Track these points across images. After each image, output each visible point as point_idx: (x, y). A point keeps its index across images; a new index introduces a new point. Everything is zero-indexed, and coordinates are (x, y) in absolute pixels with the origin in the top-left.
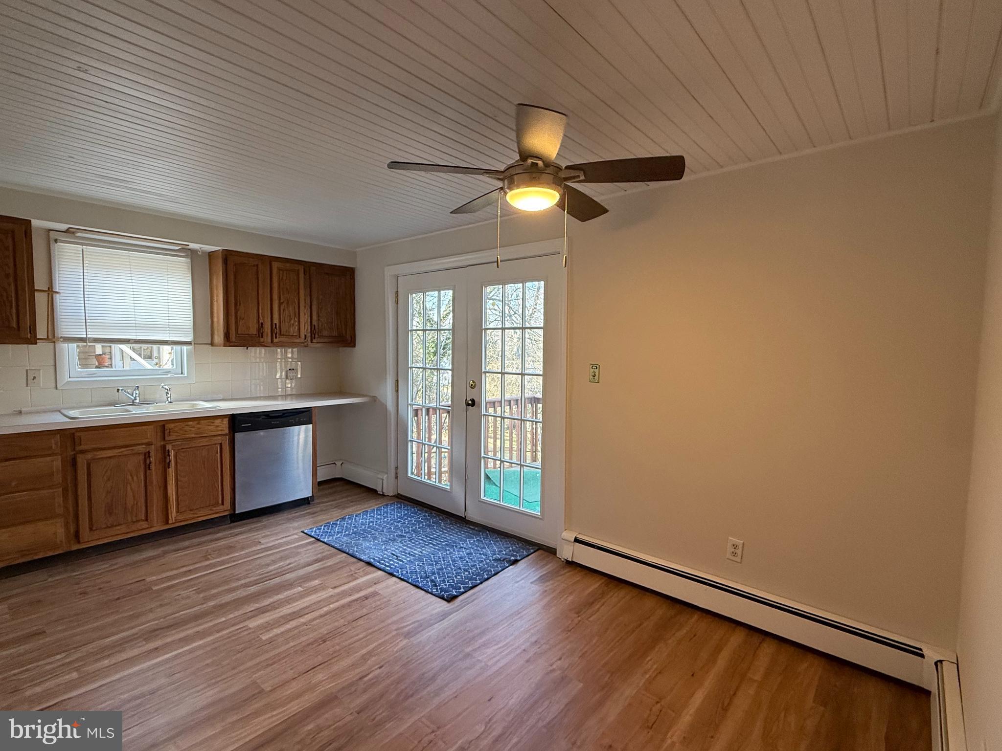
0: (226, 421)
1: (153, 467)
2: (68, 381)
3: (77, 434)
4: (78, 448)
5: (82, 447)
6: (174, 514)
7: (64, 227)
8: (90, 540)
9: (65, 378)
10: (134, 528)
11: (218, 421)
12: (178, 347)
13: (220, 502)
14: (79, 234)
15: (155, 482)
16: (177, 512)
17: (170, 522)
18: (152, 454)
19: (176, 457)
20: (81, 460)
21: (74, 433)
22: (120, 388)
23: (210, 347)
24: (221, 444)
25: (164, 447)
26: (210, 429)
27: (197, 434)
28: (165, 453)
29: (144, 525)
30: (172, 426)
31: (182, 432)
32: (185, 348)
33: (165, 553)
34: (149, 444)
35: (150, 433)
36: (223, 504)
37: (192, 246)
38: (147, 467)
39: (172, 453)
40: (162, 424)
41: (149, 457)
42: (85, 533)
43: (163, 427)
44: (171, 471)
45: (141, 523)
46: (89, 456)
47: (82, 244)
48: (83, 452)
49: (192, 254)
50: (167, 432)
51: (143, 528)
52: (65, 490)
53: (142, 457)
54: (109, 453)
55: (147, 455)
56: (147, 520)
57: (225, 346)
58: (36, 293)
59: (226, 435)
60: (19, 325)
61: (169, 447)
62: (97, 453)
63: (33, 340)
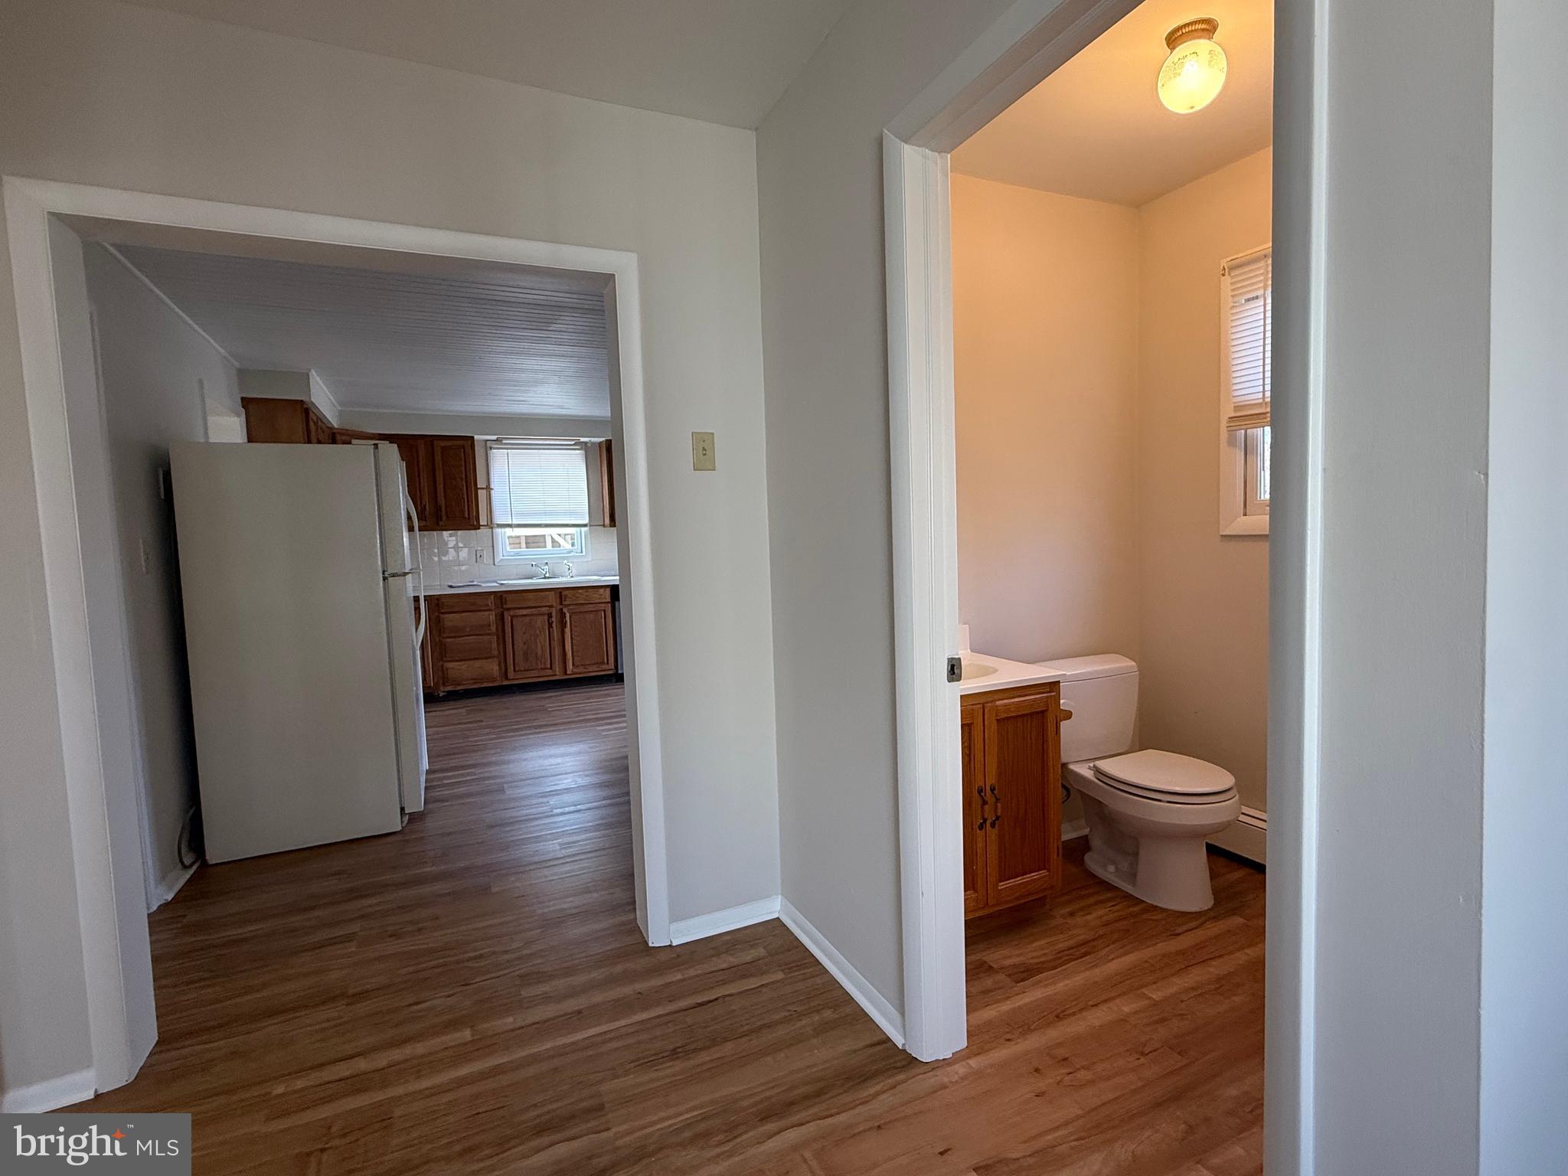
0: (608, 591)
1: (554, 625)
2: (502, 559)
3: (504, 596)
4: (505, 606)
5: (508, 606)
6: (571, 667)
7: (495, 437)
8: (515, 679)
9: (499, 557)
10: (542, 673)
11: (602, 591)
12: (578, 529)
13: (606, 661)
14: (504, 442)
15: (556, 639)
16: (573, 664)
17: (568, 673)
18: (554, 614)
19: (570, 617)
20: (508, 619)
21: (501, 596)
22: (534, 563)
23: (602, 528)
24: (605, 611)
25: (562, 609)
26: (595, 597)
27: (585, 600)
28: (563, 615)
29: (550, 672)
30: (566, 592)
31: (574, 598)
32: (584, 529)
33: (561, 695)
34: (551, 606)
35: (552, 599)
36: (608, 663)
37: (582, 439)
38: (550, 625)
39: (568, 615)
40: (560, 590)
41: (551, 617)
42: (511, 674)
43: (561, 593)
44: (568, 630)
45: (548, 671)
46: (512, 613)
47: (507, 449)
48: (509, 609)
49: (584, 446)
50: (563, 598)
51: (547, 676)
52: (498, 638)
53: (546, 617)
54: (525, 612)
55: (550, 616)
56: (551, 668)
57: (611, 526)
58: (479, 491)
59: (609, 603)
60: (469, 515)
61: (565, 610)
62: (517, 611)
63: (477, 527)
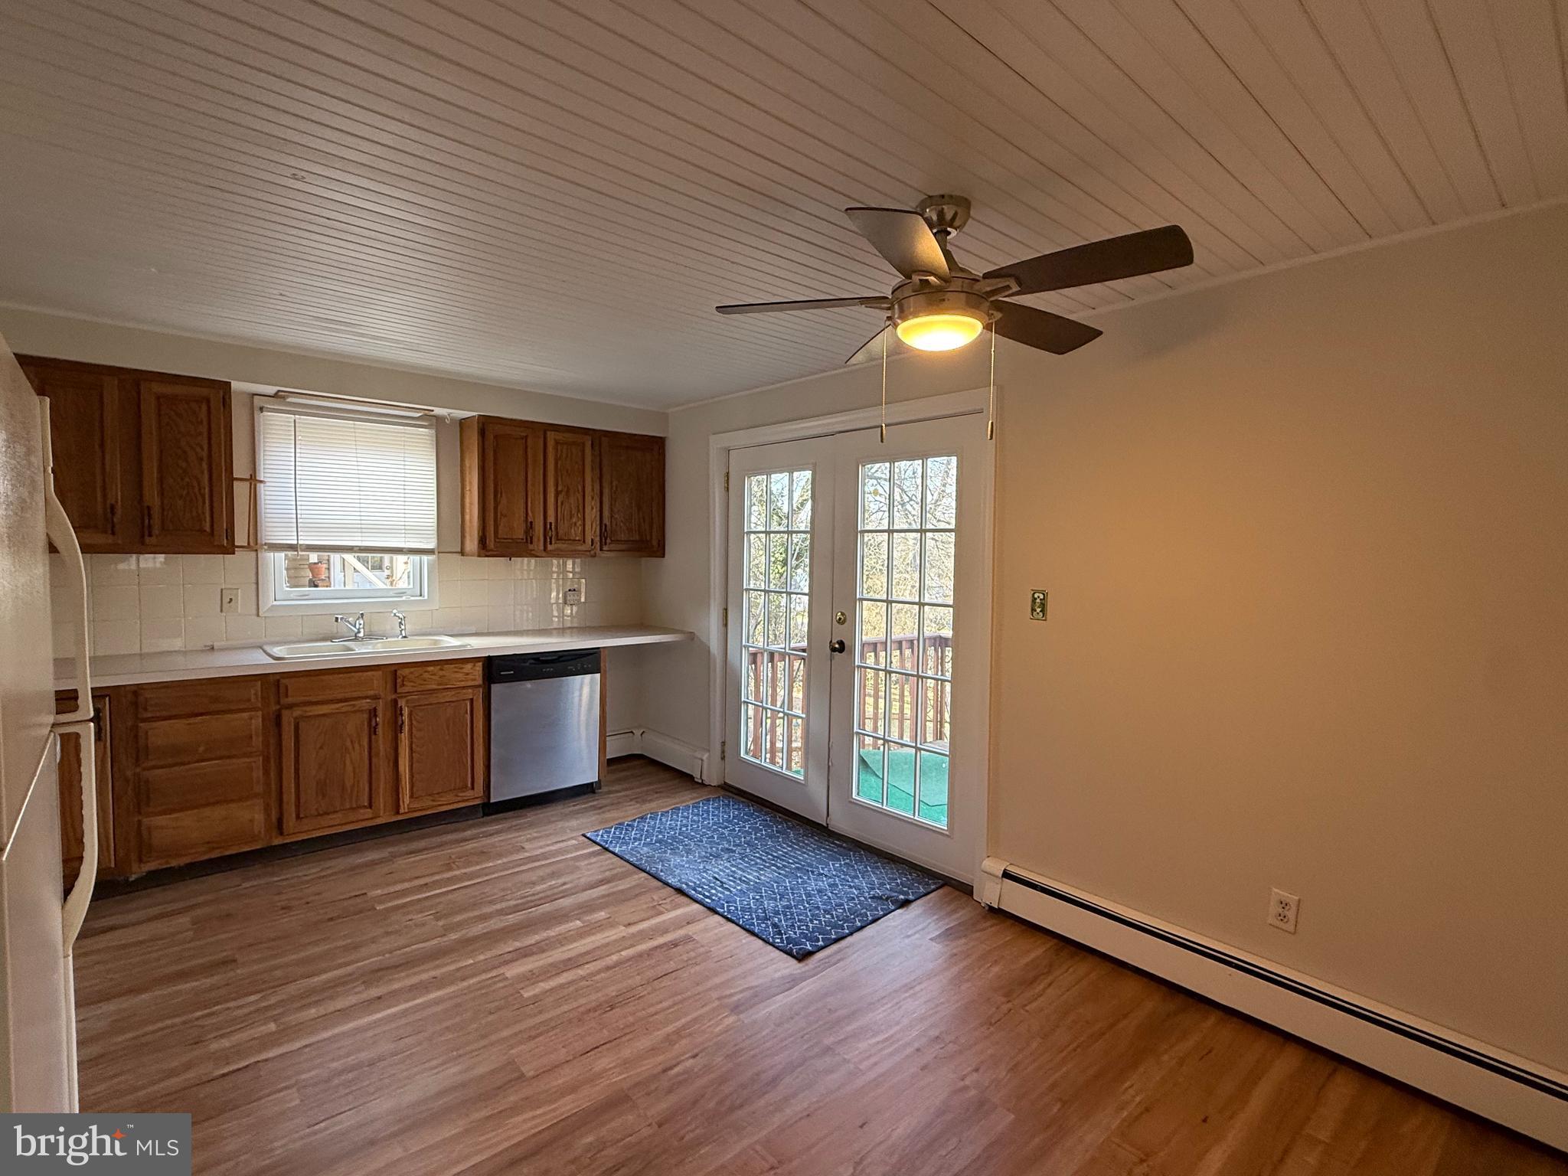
0: (479, 665)
1: (380, 730)
2: (273, 606)
3: (283, 681)
4: (284, 701)
5: (290, 700)
6: (407, 800)
7: (271, 390)
8: (298, 831)
9: (269, 601)
10: (352, 817)
11: (469, 666)
12: (417, 558)
13: (469, 785)
14: (289, 400)
15: (382, 753)
16: (411, 796)
17: (402, 811)
18: (380, 713)
19: (410, 715)
20: (288, 718)
21: (278, 681)
22: (339, 617)
23: (459, 557)
24: (472, 700)
25: (395, 702)
26: (456, 677)
27: (439, 684)
28: (397, 711)
29: (368, 813)
30: (406, 671)
31: (419, 681)
32: (425, 558)
33: (393, 857)
34: (376, 698)
35: (377, 680)
36: (473, 788)
37: (438, 411)
38: (373, 730)
39: (406, 712)
40: (393, 668)
41: (376, 716)
42: (290, 822)
43: (394, 673)
44: (404, 737)
45: (363, 810)
46: (297, 712)
47: (294, 413)
48: (290, 707)
49: (437, 422)
50: (399, 681)
51: (364, 819)
52: (266, 760)
53: (366, 716)
54: (324, 709)
55: (373, 713)
56: (370, 806)
57: (479, 556)
58: (236, 483)
59: (479, 686)
60: (212, 526)
61: (402, 703)
62: (308, 709)
63: (230, 549)
